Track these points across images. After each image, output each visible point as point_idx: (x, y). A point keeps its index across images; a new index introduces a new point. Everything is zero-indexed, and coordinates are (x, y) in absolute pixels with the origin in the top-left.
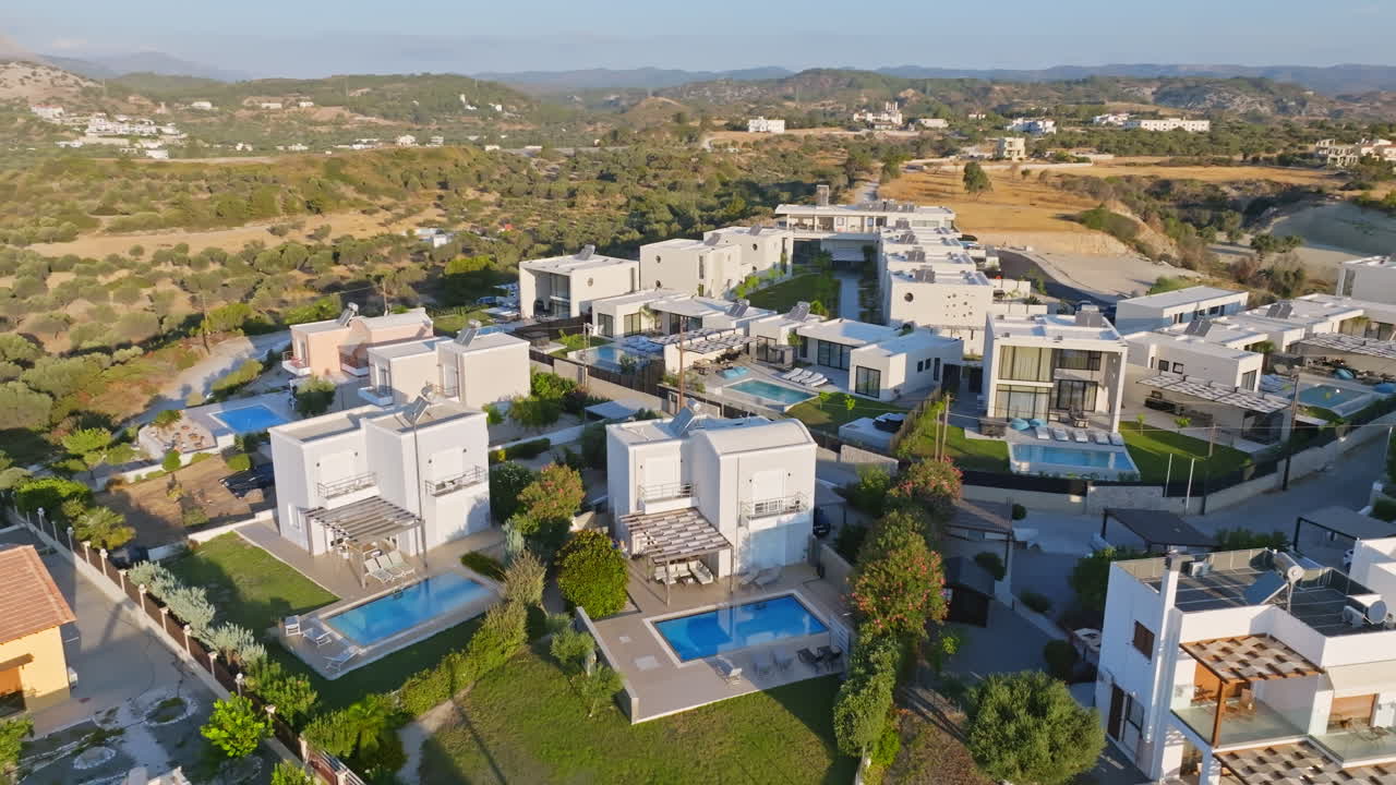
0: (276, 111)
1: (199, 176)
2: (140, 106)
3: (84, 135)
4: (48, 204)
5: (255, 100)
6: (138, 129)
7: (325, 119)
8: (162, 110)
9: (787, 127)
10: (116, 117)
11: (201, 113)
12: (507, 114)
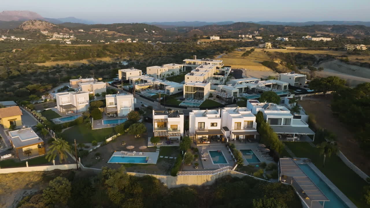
0: (99, 32)
1: (74, 49)
2: (66, 31)
3: (52, 38)
4: (40, 55)
5: (94, 29)
6: (65, 36)
7: (110, 34)
8: (72, 32)
9: (220, 38)
10: (60, 33)
11: (81, 32)
12: (156, 33)
